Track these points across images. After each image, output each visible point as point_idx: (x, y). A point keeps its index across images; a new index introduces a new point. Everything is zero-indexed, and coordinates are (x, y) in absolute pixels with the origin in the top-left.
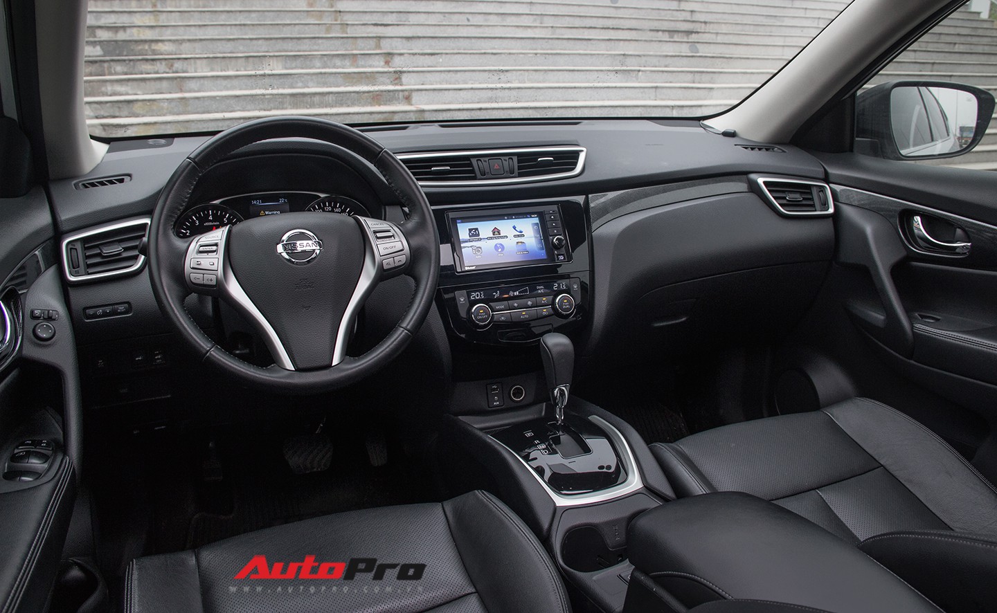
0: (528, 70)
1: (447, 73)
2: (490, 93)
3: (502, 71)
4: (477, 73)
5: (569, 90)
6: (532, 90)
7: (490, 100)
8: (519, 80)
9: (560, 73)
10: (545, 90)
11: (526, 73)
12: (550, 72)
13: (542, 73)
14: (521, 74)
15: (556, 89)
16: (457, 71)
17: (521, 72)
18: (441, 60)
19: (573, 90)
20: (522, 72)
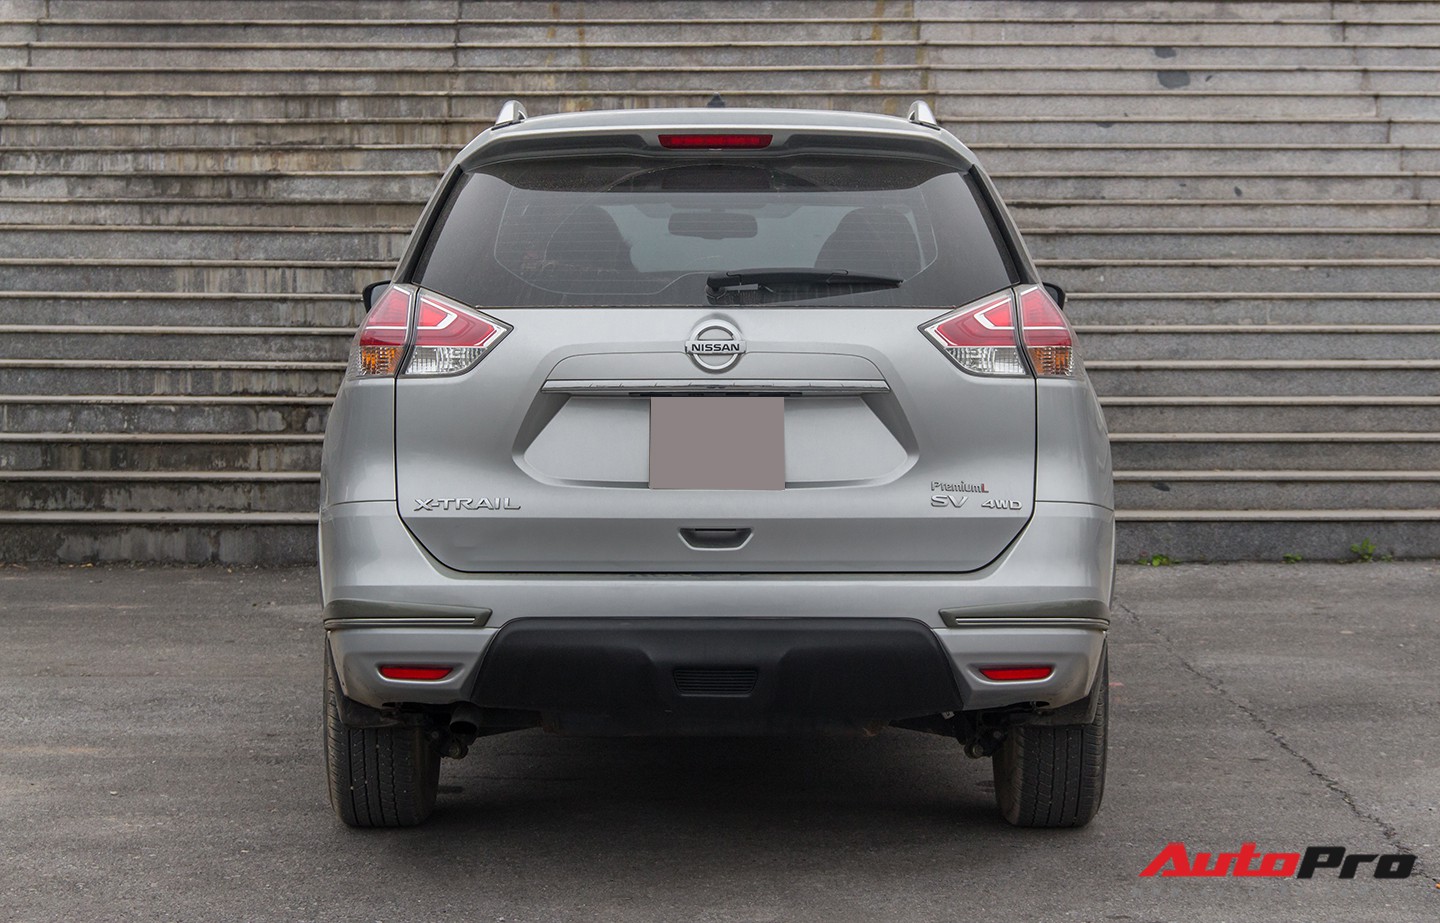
0: (1271, 299)
1: (1101, 303)
2: (1173, 342)
3: (1217, 300)
4: (1164, 304)
5: (1345, 337)
6: (1264, 337)
7: (1173, 354)
8: (1252, 318)
9: (1344, 304)
10: (1293, 338)
11: (1269, 306)
12: (1321, 303)
13: (1303, 304)
14: (1258, 306)
15: (1315, 336)
16: (1121, 300)
17: (1256, 303)
18: (1102, 279)
19: (1352, 338)
20: (1260, 302)
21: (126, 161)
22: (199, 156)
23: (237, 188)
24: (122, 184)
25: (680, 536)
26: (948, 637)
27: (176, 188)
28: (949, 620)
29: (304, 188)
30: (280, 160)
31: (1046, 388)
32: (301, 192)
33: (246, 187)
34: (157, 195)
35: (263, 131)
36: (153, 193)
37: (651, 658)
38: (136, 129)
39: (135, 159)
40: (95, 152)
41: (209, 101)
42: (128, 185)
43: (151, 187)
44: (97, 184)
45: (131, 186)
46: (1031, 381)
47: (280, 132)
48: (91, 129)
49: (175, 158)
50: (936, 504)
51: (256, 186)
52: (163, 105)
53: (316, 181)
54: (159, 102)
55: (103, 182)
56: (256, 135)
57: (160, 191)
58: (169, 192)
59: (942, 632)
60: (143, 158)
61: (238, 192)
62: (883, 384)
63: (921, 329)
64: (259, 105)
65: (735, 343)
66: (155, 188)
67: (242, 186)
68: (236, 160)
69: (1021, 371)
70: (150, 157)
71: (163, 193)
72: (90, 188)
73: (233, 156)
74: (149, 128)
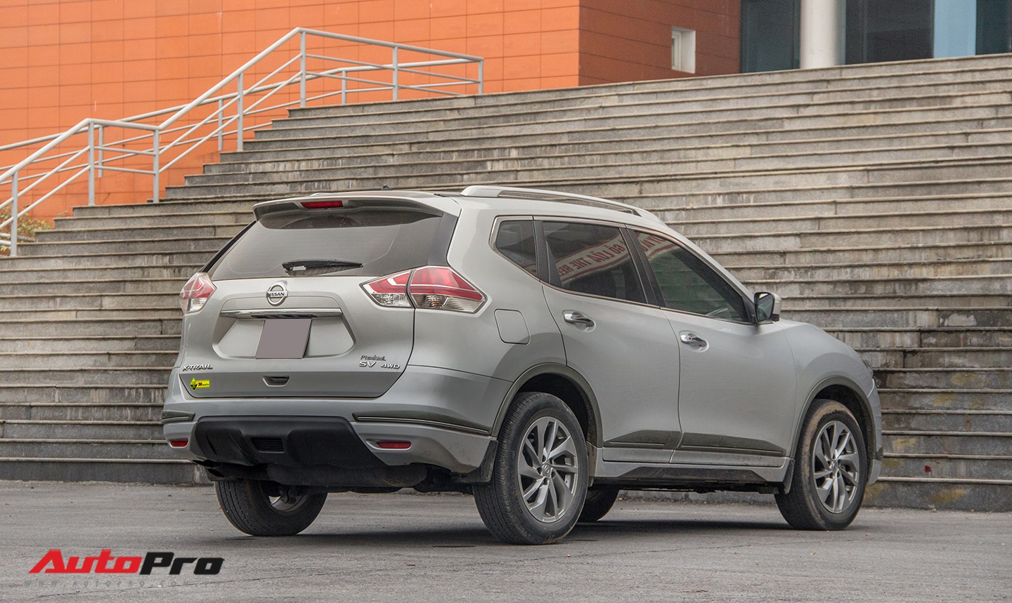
21: (847, 272)
22: (890, 268)
23: (900, 288)
24: (831, 287)
25: (264, 379)
26: (355, 425)
27: (863, 289)
28: (356, 418)
29: (940, 287)
30: (939, 270)
31: (419, 313)
32: (938, 290)
33: (905, 288)
34: (852, 294)
35: (941, 252)
36: (850, 292)
37: (243, 433)
38: (865, 252)
39: (852, 272)
40: (828, 267)
41: (921, 233)
42: (835, 288)
43: (848, 289)
44: (817, 287)
45: (837, 289)
46: (413, 310)
47: (952, 252)
48: (838, 253)
49: (875, 270)
50: (362, 366)
51: (911, 287)
52: (893, 237)
53: (948, 283)
54: (890, 234)
55: (820, 286)
56: (937, 254)
57: (853, 291)
58: (859, 292)
59: (353, 423)
60: (856, 270)
61: (900, 290)
62: (339, 310)
63: (361, 285)
64: (951, 234)
65: (283, 292)
66: (851, 289)
67: (902, 287)
68: (912, 271)
69: (409, 305)
70: (861, 270)
71: (856, 292)
72: (813, 290)
73: (910, 268)
74: (872, 252)
